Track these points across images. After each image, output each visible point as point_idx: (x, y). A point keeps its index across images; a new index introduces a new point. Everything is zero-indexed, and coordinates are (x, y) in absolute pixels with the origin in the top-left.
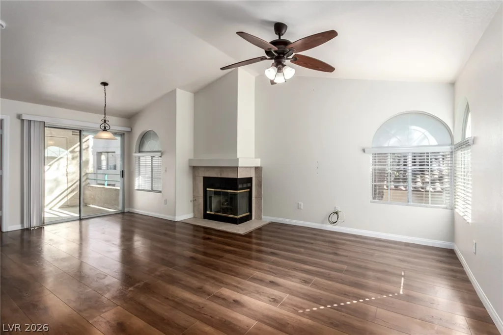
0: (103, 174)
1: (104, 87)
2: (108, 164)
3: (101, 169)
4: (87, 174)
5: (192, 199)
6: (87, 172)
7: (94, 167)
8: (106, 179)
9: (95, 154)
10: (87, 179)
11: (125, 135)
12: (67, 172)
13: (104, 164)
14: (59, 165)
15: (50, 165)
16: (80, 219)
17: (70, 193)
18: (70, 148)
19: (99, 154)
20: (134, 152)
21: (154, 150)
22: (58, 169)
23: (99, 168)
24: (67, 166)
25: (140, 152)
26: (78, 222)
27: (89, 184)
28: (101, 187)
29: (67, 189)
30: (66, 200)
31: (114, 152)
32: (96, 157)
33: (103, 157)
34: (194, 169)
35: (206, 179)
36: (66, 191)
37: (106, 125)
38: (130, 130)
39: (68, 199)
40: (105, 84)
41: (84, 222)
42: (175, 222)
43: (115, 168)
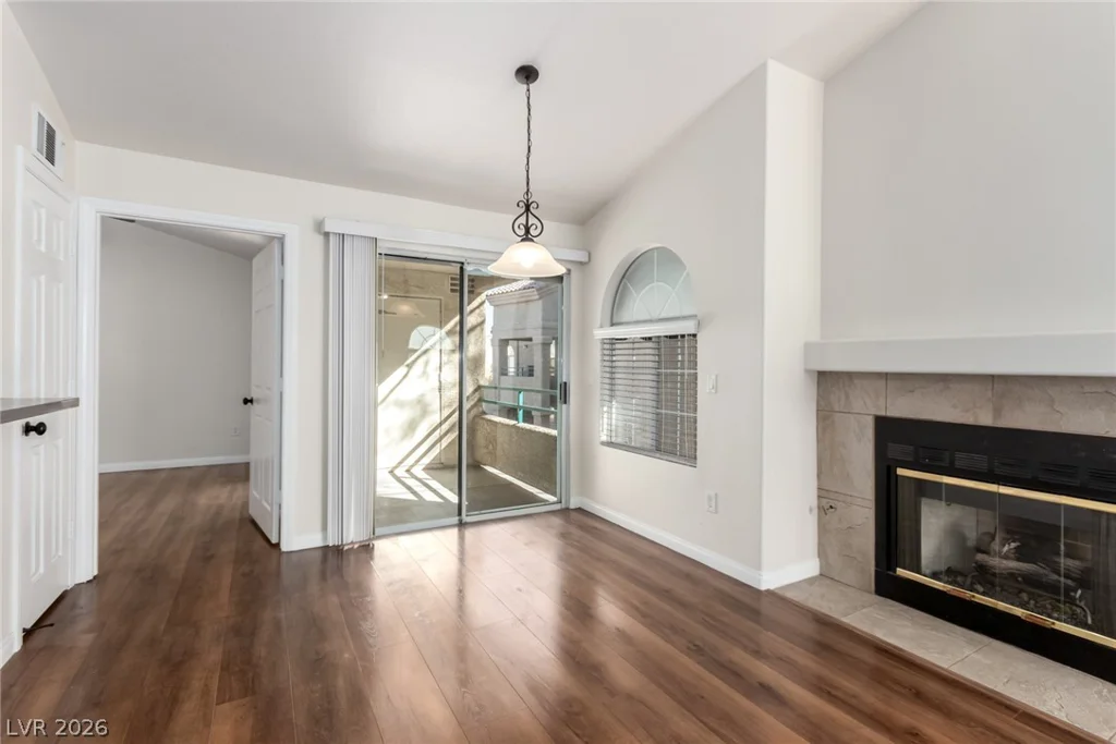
0: (514, 389)
1: (525, 86)
2: (518, 364)
3: (506, 375)
4: (479, 388)
5: (814, 503)
6: (482, 383)
7: (494, 371)
8: (521, 404)
9: (497, 343)
10: (480, 400)
11: (573, 274)
12: (440, 382)
13: (512, 363)
14: (427, 363)
15: (410, 366)
16: (461, 525)
17: (446, 434)
18: (447, 323)
19: (504, 343)
20: (598, 324)
21: (663, 315)
22: (424, 373)
23: (503, 371)
24: (440, 368)
25: (612, 325)
26: (455, 531)
27: (484, 413)
28: (508, 425)
29: (441, 424)
30: (438, 451)
31: (530, 340)
32: (497, 349)
33: (510, 351)
34: (829, 384)
35: (887, 429)
36: (438, 431)
37: (532, 220)
38: (585, 259)
39: (443, 447)
40: (527, 74)
41: (469, 533)
42: (758, 592)
43: (531, 372)
